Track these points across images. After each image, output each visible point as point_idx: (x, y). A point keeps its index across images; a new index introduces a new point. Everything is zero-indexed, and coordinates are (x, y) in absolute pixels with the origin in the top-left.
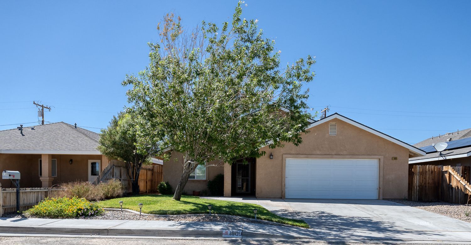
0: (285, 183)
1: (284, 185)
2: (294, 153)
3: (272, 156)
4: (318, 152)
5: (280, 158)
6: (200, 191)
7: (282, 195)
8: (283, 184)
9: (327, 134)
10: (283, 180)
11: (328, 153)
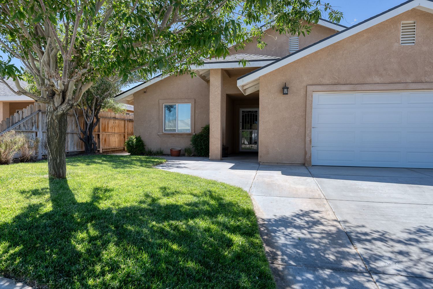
0: (310, 138)
1: (309, 142)
2: (328, 82)
3: (288, 88)
4: (377, 79)
5: (302, 93)
6: (180, 149)
7: (305, 159)
8: (308, 139)
9: (396, 44)
10: (307, 132)
11: (398, 80)
